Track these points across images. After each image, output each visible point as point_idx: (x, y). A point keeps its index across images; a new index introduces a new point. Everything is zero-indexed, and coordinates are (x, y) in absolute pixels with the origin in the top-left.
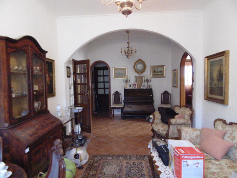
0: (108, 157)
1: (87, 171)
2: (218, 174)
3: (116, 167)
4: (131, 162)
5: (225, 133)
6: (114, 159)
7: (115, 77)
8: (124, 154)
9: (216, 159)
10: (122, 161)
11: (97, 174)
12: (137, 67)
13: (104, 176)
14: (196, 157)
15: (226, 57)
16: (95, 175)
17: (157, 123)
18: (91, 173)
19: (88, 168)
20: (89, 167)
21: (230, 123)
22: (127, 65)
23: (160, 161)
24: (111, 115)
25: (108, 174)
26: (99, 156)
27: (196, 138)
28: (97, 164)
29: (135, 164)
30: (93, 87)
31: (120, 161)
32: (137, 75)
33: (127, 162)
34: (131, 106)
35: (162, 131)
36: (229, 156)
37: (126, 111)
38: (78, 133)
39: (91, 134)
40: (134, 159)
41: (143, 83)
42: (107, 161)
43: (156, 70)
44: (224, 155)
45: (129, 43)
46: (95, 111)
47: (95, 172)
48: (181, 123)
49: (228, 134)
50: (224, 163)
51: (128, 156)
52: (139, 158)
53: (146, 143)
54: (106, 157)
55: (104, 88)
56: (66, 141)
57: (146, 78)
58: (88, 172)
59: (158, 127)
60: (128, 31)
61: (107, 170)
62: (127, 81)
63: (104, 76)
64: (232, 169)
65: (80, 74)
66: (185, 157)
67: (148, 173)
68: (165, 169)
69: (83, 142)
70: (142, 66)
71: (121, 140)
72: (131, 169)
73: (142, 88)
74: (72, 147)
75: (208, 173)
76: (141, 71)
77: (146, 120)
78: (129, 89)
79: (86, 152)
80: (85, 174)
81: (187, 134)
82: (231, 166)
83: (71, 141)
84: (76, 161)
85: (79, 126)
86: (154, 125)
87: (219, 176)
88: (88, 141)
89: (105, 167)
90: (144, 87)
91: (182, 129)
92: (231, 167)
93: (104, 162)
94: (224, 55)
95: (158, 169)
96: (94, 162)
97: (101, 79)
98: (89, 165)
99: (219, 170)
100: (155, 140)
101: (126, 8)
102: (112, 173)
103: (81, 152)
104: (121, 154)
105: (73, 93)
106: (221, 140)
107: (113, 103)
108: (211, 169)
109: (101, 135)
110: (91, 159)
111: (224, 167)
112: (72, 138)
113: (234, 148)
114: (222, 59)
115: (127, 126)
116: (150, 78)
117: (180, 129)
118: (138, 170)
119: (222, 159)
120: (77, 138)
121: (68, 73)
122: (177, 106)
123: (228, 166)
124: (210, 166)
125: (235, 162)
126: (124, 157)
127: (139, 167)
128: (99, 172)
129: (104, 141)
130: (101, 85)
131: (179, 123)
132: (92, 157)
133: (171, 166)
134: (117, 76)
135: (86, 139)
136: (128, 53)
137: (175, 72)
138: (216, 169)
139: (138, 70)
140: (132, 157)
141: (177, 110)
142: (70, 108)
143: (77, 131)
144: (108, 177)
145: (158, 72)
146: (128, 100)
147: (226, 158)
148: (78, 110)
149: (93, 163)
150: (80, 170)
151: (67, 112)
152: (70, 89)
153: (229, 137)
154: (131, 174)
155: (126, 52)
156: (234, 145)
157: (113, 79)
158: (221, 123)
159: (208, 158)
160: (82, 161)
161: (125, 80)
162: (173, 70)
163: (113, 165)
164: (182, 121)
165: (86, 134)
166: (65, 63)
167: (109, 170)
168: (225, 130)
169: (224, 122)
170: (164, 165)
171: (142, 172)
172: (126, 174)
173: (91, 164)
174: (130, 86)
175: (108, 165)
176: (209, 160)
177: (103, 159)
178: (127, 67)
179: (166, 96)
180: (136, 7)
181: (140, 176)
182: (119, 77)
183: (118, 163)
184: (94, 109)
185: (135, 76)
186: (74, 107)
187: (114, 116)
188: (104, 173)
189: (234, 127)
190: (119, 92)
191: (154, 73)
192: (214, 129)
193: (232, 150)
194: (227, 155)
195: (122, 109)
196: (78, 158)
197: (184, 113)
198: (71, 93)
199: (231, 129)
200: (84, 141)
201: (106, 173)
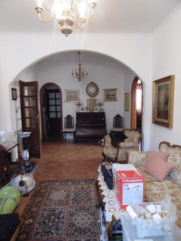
0: (56, 182)
1: (33, 198)
2: (159, 195)
3: (63, 192)
4: (79, 186)
5: (168, 156)
6: (62, 184)
7: (66, 101)
8: (73, 179)
9: (158, 181)
10: (70, 186)
11: (43, 201)
12: (89, 90)
13: (50, 203)
14: (136, 181)
15: (171, 81)
16: (41, 202)
17: (107, 147)
18: (37, 200)
19: (34, 195)
20: (35, 193)
21: (173, 145)
22: (80, 87)
23: (105, 185)
24: (62, 140)
25: (55, 200)
26: (47, 182)
27: (142, 161)
28: (44, 191)
29: (83, 189)
30: (44, 110)
31: (68, 186)
32: (90, 98)
33: (75, 186)
34: (83, 130)
35: (112, 154)
36: (171, 177)
37: (78, 135)
38: (25, 159)
39: (41, 160)
40: (82, 183)
41: (95, 107)
42: (55, 186)
43: (108, 94)
44: (166, 176)
45: (81, 65)
46: (46, 136)
47: (41, 199)
48: (130, 147)
49: (171, 156)
50: (166, 184)
51: (77, 181)
52: (88, 182)
53: (97, 167)
54: (54, 183)
55: (56, 112)
56: (11, 168)
57: (98, 102)
58: (33, 200)
59: (108, 151)
60: (79, 53)
61: (54, 196)
62: (79, 105)
63: (56, 99)
64: (172, 189)
65: (28, 97)
66: (126, 181)
67: (95, 197)
68: (108, 193)
69: (30, 168)
70: (95, 89)
71: (71, 165)
72: (78, 193)
73: (95, 111)
74: (18, 174)
75: (150, 194)
76: (93, 94)
77: (98, 144)
78: (81, 113)
79: (32, 179)
80: (30, 201)
81: (133, 157)
82: (171, 186)
83: (17, 167)
84: (22, 188)
85: (27, 152)
86: (104, 149)
87: (159, 197)
88: (36, 167)
89: (52, 193)
90: (97, 111)
91: (129, 152)
92: (171, 188)
93: (51, 188)
94: (169, 80)
95: (102, 193)
96: (41, 188)
97: (52, 102)
98: (36, 192)
99: (160, 191)
100: (103, 164)
101: (65, 27)
102: (59, 199)
103: (28, 179)
104: (70, 179)
105: (20, 116)
106: (165, 162)
107: (65, 127)
108: (152, 190)
109: (51, 160)
110: (38, 186)
111: (165, 188)
112: (18, 164)
113: (176, 170)
114: (168, 84)
115: (78, 150)
116: (103, 102)
117: (128, 153)
118: (86, 194)
119: (164, 180)
120: (24, 165)
121: (14, 96)
122: (128, 129)
123: (168, 187)
124: (153, 187)
125: (175, 183)
126: (73, 182)
127: (87, 191)
128: (45, 199)
129: (54, 166)
130: (52, 109)
131: (128, 146)
132: (39, 183)
133: (114, 190)
134: (69, 99)
135: (34, 165)
136: (80, 76)
137: (126, 95)
138: (157, 190)
139: (91, 93)
140: (81, 182)
141: (127, 134)
142: (17, 133)
143: (25, 157)
144: (54, 203)
145: (110, 96)
146: (80, 124)
147: (168, 180)
148: (26, 135)
149: (40, 190)
150: (25, 198)
151: (12, 138)
152: (17, 112)
153: (171, 159)
154: (78, 199)
155: (78, 74)
156: (175, 167)
157: (65, 102)
158: (165, 146)
159: (152, 180)
160: (27, 188)
161: (77, 104)
162: (125, 94)
163: (61, 190)
164: (131, 144)
165: (36, 159)
166: (10, 84)
167: (56, 195)
168: (168, 153)
169: (168, 144)
170: (108, 189)
171: (90, 196)
172: (74, 199)
173: (38, 191)
174: (83, 109)
175: (56, 191)
176: (152, 181)
177: (51, 185)
178: (79, 90)
179: (118, 119)
180: (78, 26)
181: (87, 200)
182: (71, 101)
183: (66, 188)
184: (46, 134)
185: (88, 100)
186: (22, 131)
187: (66, 140)
188: (51, 200)
189: (177, 150)
190: (71, 115)
191: (107, 97)
192: (159, 151)
193: (173, 172)
194: (169, 176)
195: (74, 133)
196: (23, 186)
197: (133, 136)
198: (18, 117)
199: (173, 151)
200: (32, 167)
201: (53, 199)
